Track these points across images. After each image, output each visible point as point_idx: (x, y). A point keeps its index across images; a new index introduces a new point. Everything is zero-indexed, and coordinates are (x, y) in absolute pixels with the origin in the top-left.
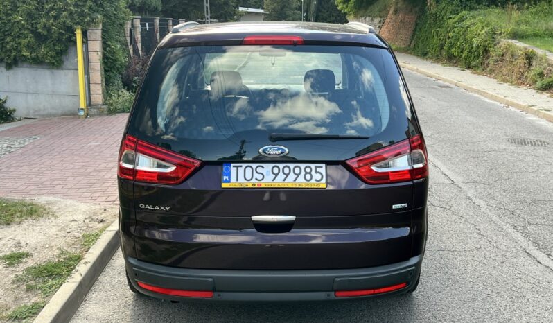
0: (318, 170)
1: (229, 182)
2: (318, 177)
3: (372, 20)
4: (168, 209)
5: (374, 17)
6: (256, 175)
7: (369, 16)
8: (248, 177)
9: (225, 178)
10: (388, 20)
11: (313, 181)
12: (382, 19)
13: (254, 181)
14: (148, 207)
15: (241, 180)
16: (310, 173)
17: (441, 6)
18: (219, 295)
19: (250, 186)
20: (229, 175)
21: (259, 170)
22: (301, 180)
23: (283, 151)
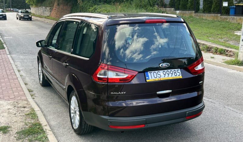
0: (178, 71)
1: (149, 79)
2: (179, 74)
3: (46, 8)
4: (125, 93)
5: (47, 6)
6: (158, 75)
7: (44, 6)
8: (156, 77)
9: (147, 78)
10: (55, 8)
11: (177, 76)
12: (51, 8)
13: (158, 78)
14: (115, 93)
15: (153, 78)
16: (176, 73)
17: (84, 3)
18: (147, 126)
19: (157, 80)
20: (148, 76)
21: (159, 73)
22: (173, 75)
23: (168, 65)
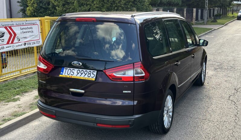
0: (94, 73)
1: (62, 74)
2: (93, 76)
6: (71, 72)
8: (69, 73)
9: (61, 73)
11: (91, 77)
13: (70, 75)
15: (66, 74)
16: (90, 74)
18: (57, 118)
19: (68, 77)
20: (63, 72)
21: (73, 71)
22: (86, 76)
23: (80, 64)
